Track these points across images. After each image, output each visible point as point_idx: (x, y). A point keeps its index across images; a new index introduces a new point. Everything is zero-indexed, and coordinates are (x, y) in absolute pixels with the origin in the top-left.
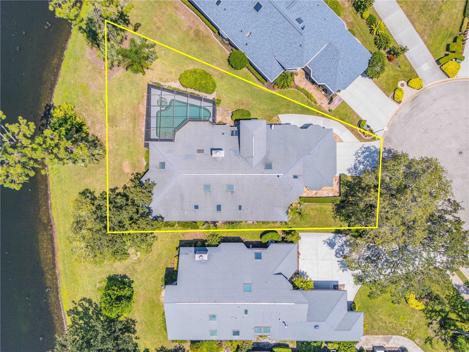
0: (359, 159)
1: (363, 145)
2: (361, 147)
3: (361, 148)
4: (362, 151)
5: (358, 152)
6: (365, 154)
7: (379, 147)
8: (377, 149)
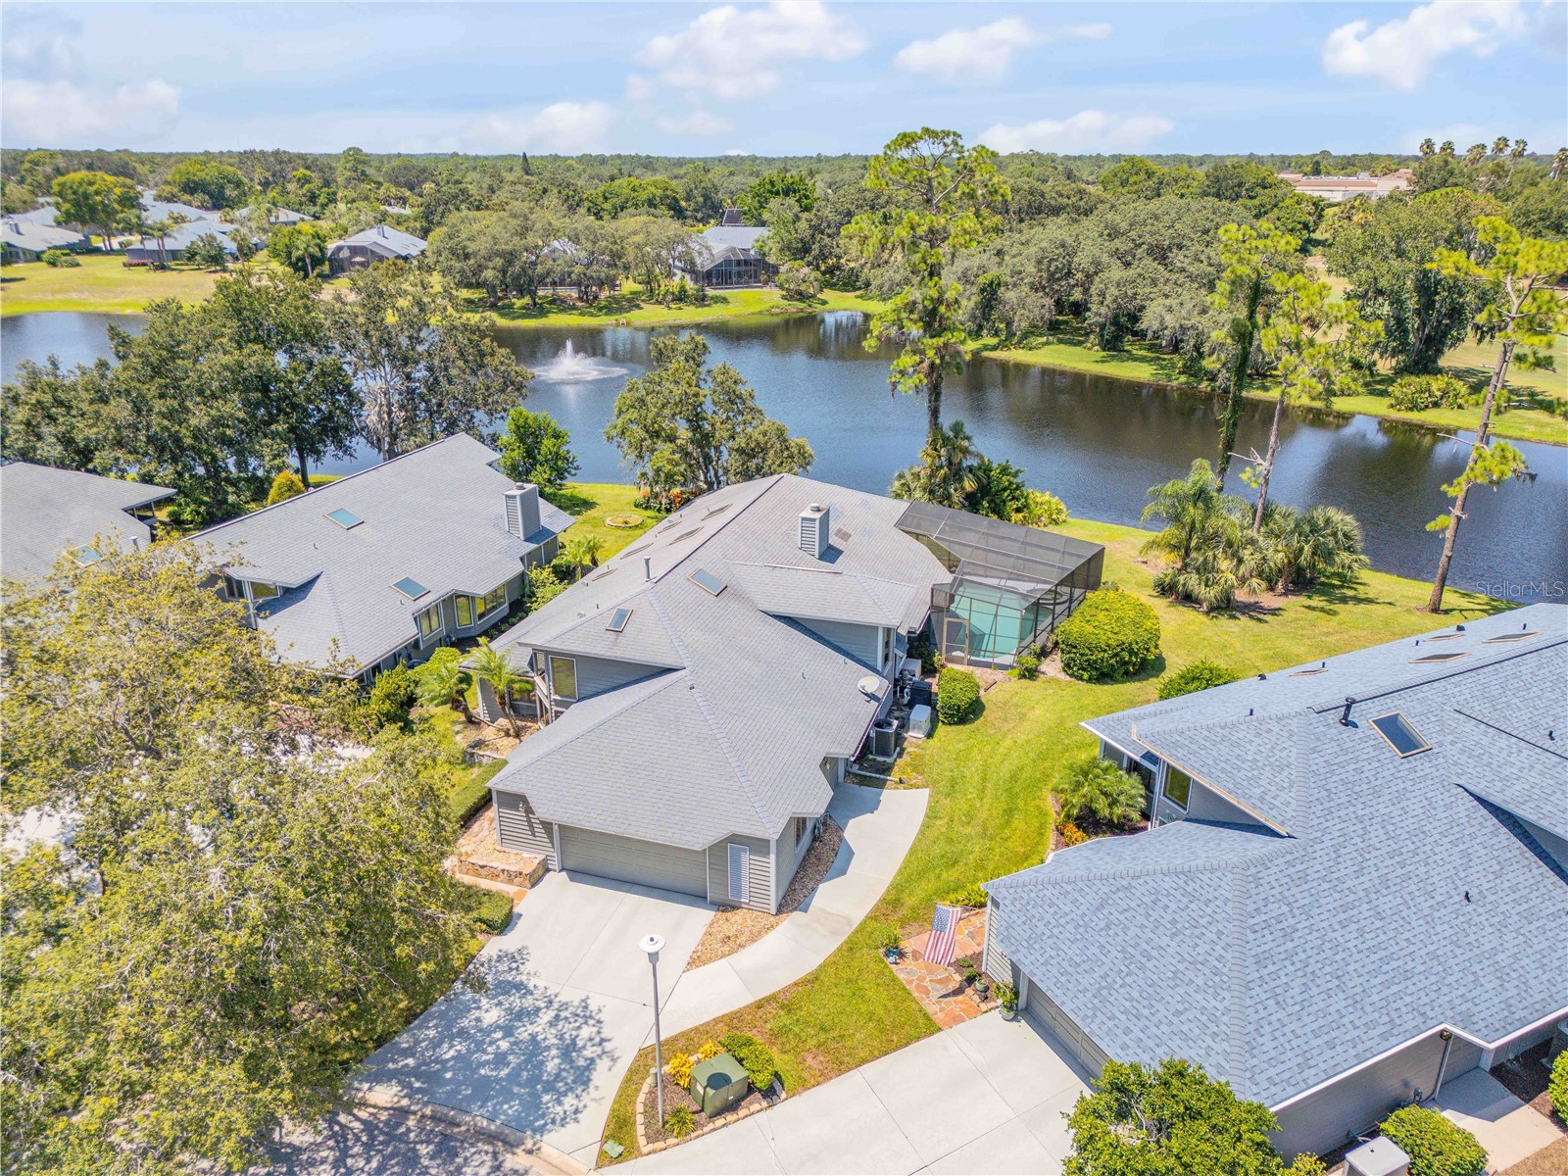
0: (546, 1016)
1: (614, 1060)
2: (608, 1046)
3: (603, 1041)
4: (580, 1043)
5: (591, 1022)
6: (554, 1052)
7: (545, 1149)
8: (541, 1130)
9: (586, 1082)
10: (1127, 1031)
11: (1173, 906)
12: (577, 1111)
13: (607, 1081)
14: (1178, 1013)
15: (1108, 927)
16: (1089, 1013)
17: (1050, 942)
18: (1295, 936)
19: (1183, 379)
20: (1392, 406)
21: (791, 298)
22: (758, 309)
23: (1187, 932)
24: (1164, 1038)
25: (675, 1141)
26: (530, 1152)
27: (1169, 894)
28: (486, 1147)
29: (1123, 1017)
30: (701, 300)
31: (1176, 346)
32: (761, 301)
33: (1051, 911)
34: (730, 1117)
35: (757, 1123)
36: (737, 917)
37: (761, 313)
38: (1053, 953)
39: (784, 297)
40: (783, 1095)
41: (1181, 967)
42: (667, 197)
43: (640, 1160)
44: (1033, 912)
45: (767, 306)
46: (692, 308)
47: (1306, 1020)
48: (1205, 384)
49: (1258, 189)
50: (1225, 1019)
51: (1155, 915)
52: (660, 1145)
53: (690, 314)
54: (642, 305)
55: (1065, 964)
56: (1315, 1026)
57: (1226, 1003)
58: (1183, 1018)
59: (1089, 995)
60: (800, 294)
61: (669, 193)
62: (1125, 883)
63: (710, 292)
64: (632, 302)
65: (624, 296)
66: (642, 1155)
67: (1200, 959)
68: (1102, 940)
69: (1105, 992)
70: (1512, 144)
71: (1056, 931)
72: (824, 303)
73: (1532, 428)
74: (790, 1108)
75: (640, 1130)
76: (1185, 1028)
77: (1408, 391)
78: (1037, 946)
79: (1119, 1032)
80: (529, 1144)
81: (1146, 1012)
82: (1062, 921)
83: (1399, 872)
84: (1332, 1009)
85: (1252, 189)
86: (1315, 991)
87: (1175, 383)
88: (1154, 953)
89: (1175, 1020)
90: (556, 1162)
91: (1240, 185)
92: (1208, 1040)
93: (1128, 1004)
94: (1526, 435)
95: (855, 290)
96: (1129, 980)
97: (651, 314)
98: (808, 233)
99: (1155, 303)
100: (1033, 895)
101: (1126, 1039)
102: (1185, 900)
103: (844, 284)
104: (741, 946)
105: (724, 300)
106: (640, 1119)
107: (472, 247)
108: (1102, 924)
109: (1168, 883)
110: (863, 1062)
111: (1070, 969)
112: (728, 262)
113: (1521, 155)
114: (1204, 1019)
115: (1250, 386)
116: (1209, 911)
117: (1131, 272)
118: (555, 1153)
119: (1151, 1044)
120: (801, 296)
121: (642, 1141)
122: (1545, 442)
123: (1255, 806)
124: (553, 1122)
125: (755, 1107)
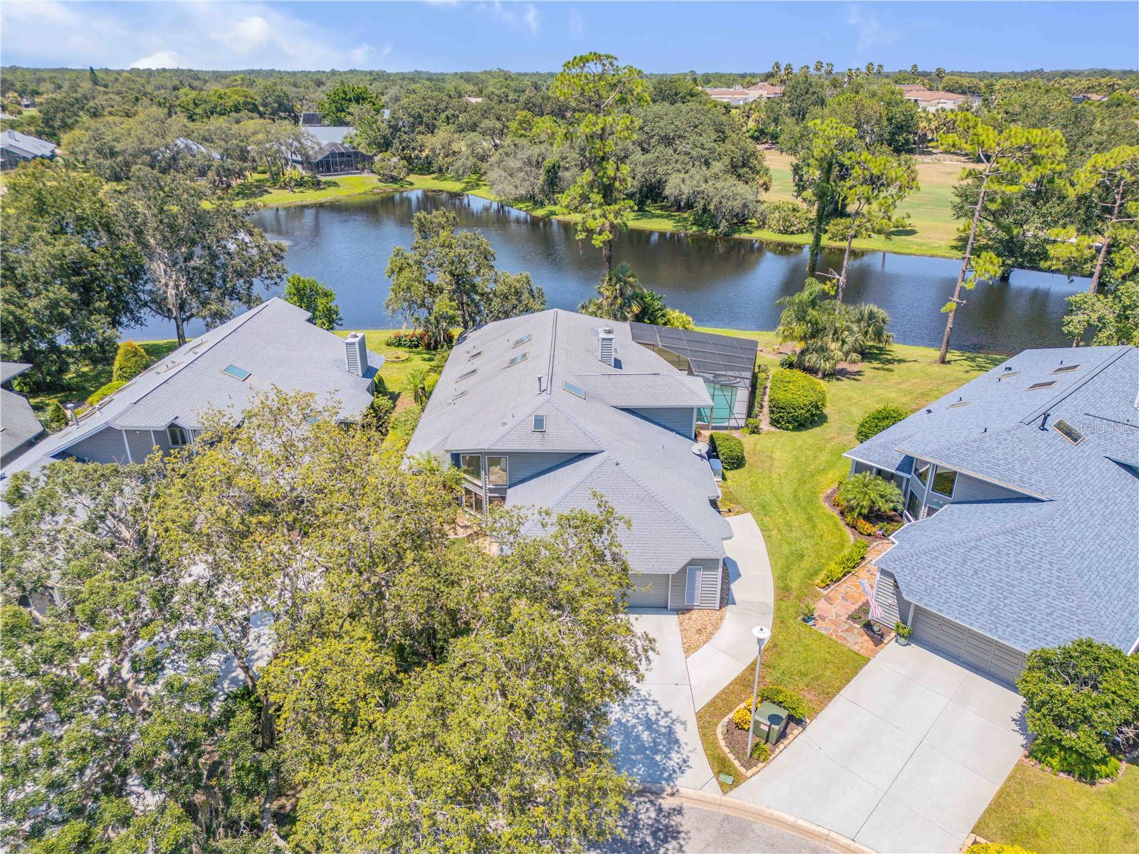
1: (684, 723)
2: (673, 715)
3: (666, 713)
4: (653, 718)
5: (649, 703)
6: (640, 728)
7: (682, 790)
8: (669, 779)
9: (677, 742)
10: (1023, 632)
11: (1012, 553)
12: (685, 761)
13: (689, 737)
14: (1049, 614)
15: (976, 572)
16: (993, 626)
17: (942, 589)
18: (1086, 556)
19: (695, 228)
20: (830, 239)
21: (386, 181)
22: (363, 191)
23: (1030, 567)
24: (1048, 630)
25: (763, 764)
26: (673, 795)
27: (1005, 547)
28: (642, 799)
29: (1015, 624)
30: (317, 185)
31: (690, 206)
32: (364, 184)
33: (932, 570)
34: (786, 742)
35: (799, 740)
36: (694, 615)
37: (365, 193)
38: (948, 595)
39: (380, 181)
40: (808, 721)
41: (1037, 587)
42: (248, 103)
43: (748, 781)
44: (919, 572)
45: (370, 187)
46: (311, 191)
47: (1115, 603)
48: (710, 231)
49: (688, 97)
50: (1080, 611)
51: (1003, 560)
52: (754, 769)
53: (311, 196)
54: (270, 190)
55: (959, 600)
56: (1120, 606)
57: (1076, 602)
58: (1054, 616)
59: (986, 616)
60: (392, 177)
61: (249, 100)
62: (972, 544)
63: (323, 179)
64: (260, 189)
65: (252, 184)
66: (747, 778)
67: (1046, 580)
68: (977, 582)
69: (995, 612)
70: (825, 65)
71: (942, 582)
72: (411, 184)
73: (915, 247)
74: (815, 727)
75: (737, 763)
76: (1058, 622)
77: (840, 227)
78: (933, 593)
79: (1017, 633)
80: (669, 790)
81: (1028, 618)
82: (943, 575)
83: (1108, 511)
84: (1122, 595)
85: (684, 97)
86: (1110, 586)
87: (691, 232)
88: (1015, 582)
89: (1050, 619)
90: (695, 797)
91: (676, 94)
92: (1077, 626)
93: (1015, 616)
94: (913, 251)
95: (430, 173)
96: (1008, 602)
97: (278, 198)
98: (388, 131)
99: (673, 176)
100: (913, 563)
101: (1024, 636)
102: (1018, 548)
103: (420, 169)
104: (712, 634)
105: (335, 184)
106: (731, 756)
107: (119, 147)
108: (971, 572)
109: (1001, 539)
110: (839, 689)
111: (965, 603)
112: (333, 154)
113: (830, 73)
114: (1067, 614)
115: (739, 231)
116: (1037, 551)
117: (649, 156)
118: (691, 793)
119: (1042, 635)
120: (394, 180)
121: (743, 770)
122: (925, 255)
123: (1020, 486)
124: (674, 771)
125: (796, 732)
